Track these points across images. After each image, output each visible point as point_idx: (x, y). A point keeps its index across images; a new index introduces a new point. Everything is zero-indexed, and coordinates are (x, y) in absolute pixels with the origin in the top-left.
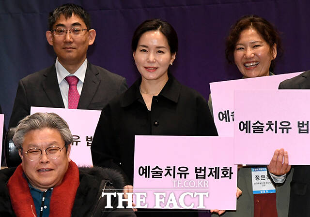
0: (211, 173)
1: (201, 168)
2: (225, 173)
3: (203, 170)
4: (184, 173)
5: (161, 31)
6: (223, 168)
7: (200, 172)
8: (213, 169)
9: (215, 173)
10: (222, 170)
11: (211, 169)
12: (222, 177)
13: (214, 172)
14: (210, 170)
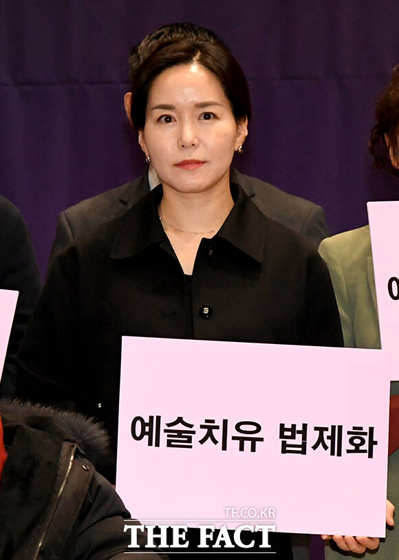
0: (321, 439)
1: (294, 426)
2: (357, 441)
3: (299, 432)
4: (249, 436)
5: (203, 62)
6: (351, 430)
7: (293, 437)
8: (326, 429)
9: (331, 439)
10: (349, 433)
11: (321, 430)
12: (349, 451)
13: (328, 438)
14: (318, 432)
